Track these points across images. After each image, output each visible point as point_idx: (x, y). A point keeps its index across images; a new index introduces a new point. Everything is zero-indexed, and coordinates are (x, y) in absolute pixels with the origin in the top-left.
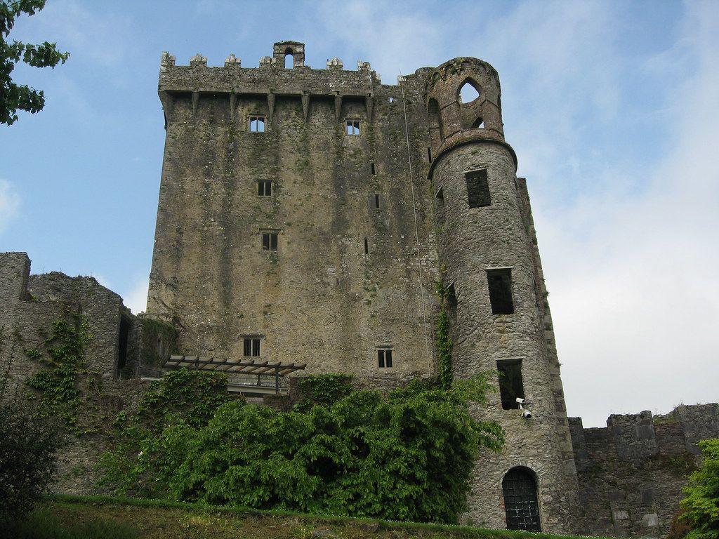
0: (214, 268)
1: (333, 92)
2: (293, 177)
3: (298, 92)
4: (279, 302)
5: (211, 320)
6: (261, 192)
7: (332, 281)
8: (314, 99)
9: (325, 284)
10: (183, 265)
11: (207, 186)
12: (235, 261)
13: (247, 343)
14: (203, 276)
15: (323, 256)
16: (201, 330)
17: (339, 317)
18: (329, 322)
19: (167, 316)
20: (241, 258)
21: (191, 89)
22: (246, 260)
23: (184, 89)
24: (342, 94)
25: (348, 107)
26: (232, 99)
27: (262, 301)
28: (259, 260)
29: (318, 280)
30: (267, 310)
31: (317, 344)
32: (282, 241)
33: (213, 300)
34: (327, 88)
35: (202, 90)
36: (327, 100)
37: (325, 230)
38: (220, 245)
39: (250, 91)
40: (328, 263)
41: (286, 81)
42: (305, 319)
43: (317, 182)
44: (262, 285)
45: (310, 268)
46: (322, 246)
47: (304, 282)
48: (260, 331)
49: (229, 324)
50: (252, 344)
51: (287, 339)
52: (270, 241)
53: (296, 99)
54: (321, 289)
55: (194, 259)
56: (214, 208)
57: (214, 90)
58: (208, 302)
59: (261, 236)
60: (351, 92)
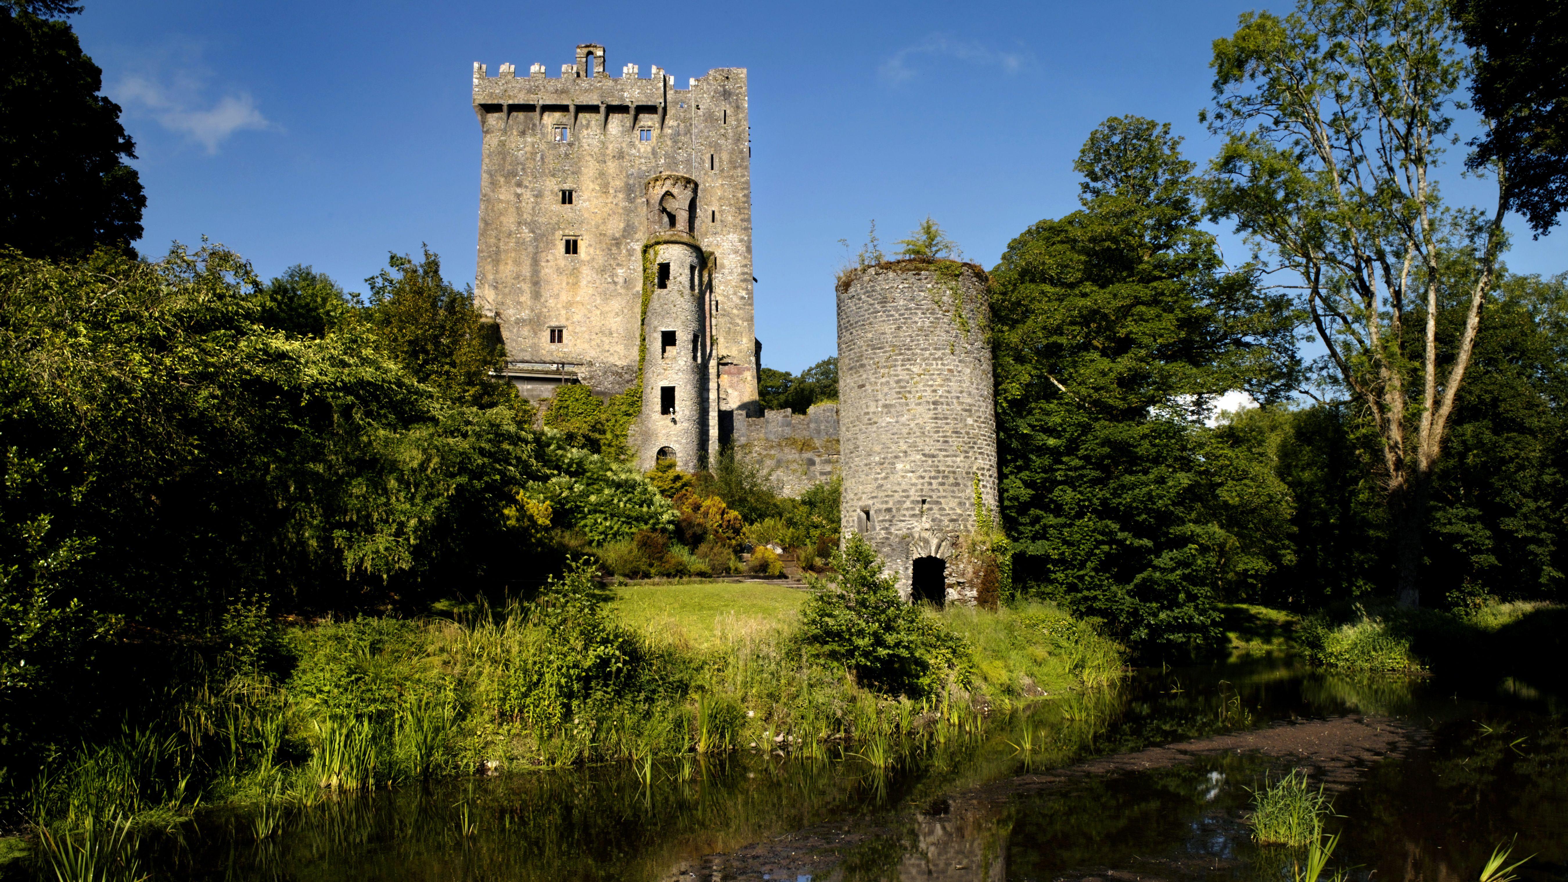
0: (526, 271)
1: (627, 102)
2: (591, 186)
3: (596, 103)
4: (578, 299)
5: (525, 314)
6: (564, 202)
7: (620, 280)
8: (612, 109)
9: (615, 283)
10: (501, 267)
11: (518, 196)
12: (543, 264)
13: (553, 332)
14: (517, 277)
15: (615, 259)
16: (518, 322)
17: (626, 311)
18: (617, 314)
19: (491, 310)
20: (548, 261)
21: (501, 102)
22: (551, 263)
23: (495, 102)
24: (635, 104)
25: (641, 116)
26: (538, 109)
27: (564, 297)
28: (562, 263)
29: (609, 280)
30: (569, 305)
31: (607, 332)
32: (582, 246)
33: (526, 298)
34: (622, 98)
35: (511, 102)
36: (622, 109)
37: (617, 235)
38: (531, 249)
39: (554, 103)
40: (618, 265)
41: (586, 91)
42: (598, 312)
43: (612, 191)
44: (564, 284)
45: (602, 271)
46: (614, 250)
47: (598, 281)
48: (563, 322)
49: (539, 318)
50: (557, 335)
51: (584, 329)
52: (571, 247)
53: (594, 109)
54: (612, 287)
55: (510, 262)
56: (525, 216)
57: (522, 102)
58: (522, 299)
59: (564, 242)
60: (644, 101)
